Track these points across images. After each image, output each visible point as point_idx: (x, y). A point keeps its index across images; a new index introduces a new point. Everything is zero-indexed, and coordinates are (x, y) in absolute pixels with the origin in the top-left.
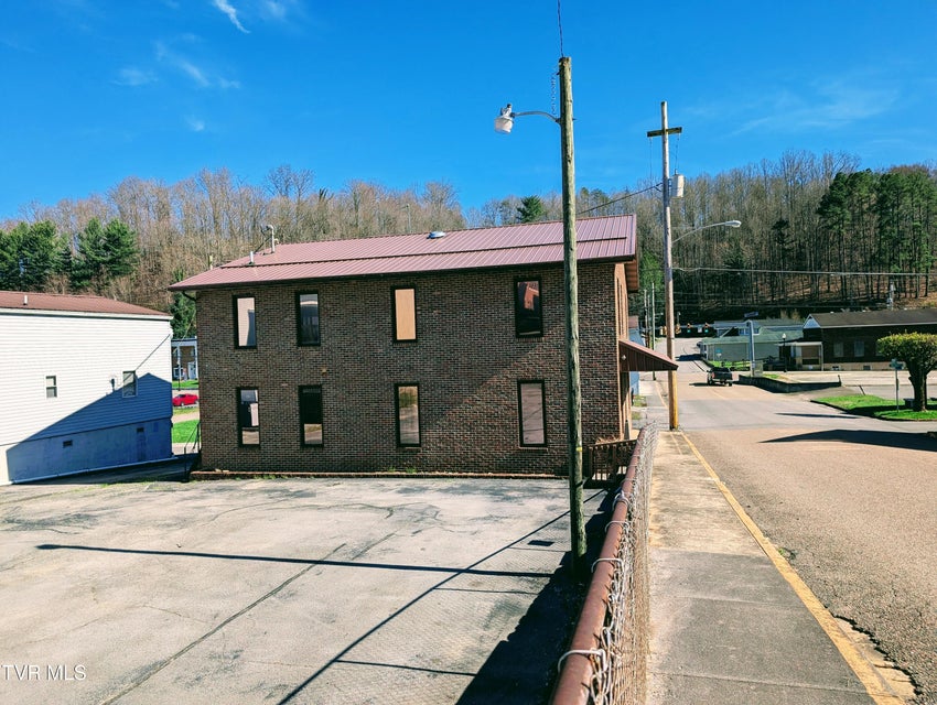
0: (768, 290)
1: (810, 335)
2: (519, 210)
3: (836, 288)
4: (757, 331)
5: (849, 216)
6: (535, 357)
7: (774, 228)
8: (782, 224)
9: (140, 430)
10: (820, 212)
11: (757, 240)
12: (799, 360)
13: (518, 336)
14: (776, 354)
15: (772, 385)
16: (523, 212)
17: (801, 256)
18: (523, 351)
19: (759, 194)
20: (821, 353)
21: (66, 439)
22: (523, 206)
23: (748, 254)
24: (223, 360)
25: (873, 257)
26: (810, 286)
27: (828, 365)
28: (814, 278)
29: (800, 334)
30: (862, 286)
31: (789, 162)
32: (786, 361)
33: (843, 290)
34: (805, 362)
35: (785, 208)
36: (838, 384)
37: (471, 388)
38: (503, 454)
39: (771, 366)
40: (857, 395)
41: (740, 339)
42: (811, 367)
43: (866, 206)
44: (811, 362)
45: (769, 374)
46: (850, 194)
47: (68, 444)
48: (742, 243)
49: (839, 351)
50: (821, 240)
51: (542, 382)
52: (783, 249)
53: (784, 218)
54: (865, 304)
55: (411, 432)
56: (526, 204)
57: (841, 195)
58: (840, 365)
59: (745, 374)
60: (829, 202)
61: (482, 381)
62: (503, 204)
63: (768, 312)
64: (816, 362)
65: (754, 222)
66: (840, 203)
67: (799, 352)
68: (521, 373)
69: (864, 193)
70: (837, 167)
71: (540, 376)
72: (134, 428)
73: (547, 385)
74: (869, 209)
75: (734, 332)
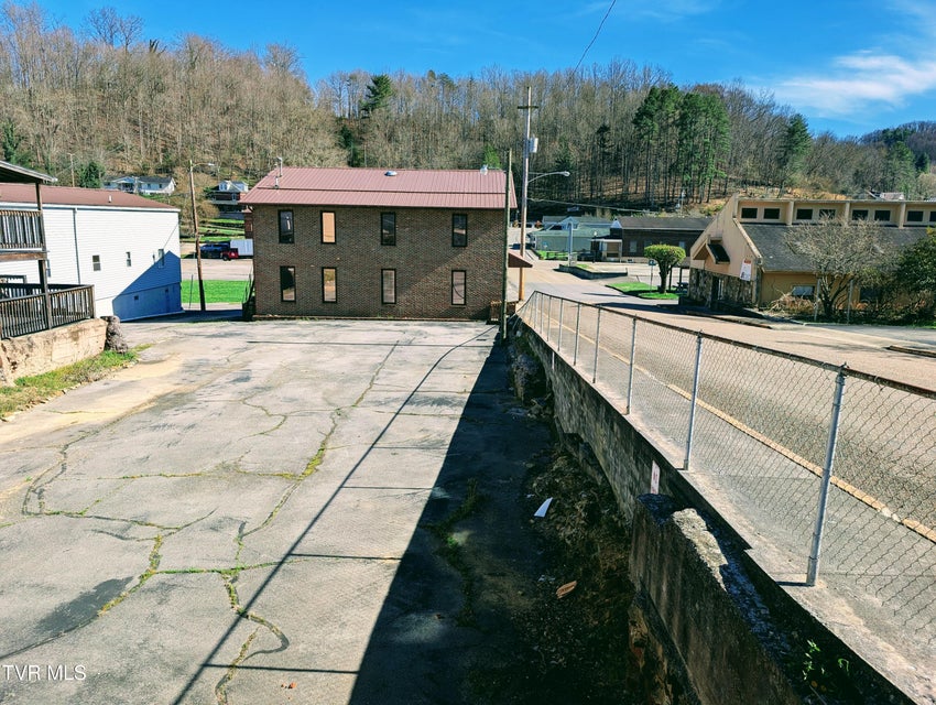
0: (588, 187)
1: (615, 233)
2: (369, 87)
3: (642, 189)
4: (576, 226)
5: (657, 128)
6: (461, 258)
7: (598, 132)
8: (604, 129)
9: (167, 291)
10: (635, 122)
11: (583, 143)
12: (604, 254)
13: (453, 246)
14: (588, 248)
15: (582, 273)
16: (373, 91)
17: (617, 159)
18: (456, 254)
19: (588, 96)
20: (621, 249)
21: (135, 295)
22: (372, 84)
23: (574, 156)
24: (270, 248)
25: (672, 166)
26: (622, 187)
27: (626, 259)
28: (626, 180)
29: (607, 232)
30: (661, 190)
31: (615, 68)
32: (595, 254)
33: (647, 192)
34: (609, 255)
35: (608, 115)
36: (625, 274)
37: (426, 273)
38: (443, 309)
39: (583, 258)
40: (635, 283)
41: (562, 233)
42: (612, 259)
43: (671, 121)
44: (613, 256)
45: (581, 265)
46: (660, 108)
47: (136, 298)
48: (570, 144)
49: (633, 248)
50: (635, 146)
51: (465, 271)
52: (604, 152)
53: (607, 123)
54: (662, 206)
55: (390, 296)
56: (376, 82)
57: (652, 109)
58: (633, 259)
59: (565, 263)
60: (643, 113)
61: (432, 270)
62: (351, 78)
63: (585, 209)
64: (616, 255)
65: (582, 125)
66: (651, 116)
67: (605, 246)
68: (454, 266)
69: (671, 108)
70: (653, 81)
71: (464, 268)
72: (164, 289)
73: (468, 273)
74: (673, 123)
75: (558, 228)
